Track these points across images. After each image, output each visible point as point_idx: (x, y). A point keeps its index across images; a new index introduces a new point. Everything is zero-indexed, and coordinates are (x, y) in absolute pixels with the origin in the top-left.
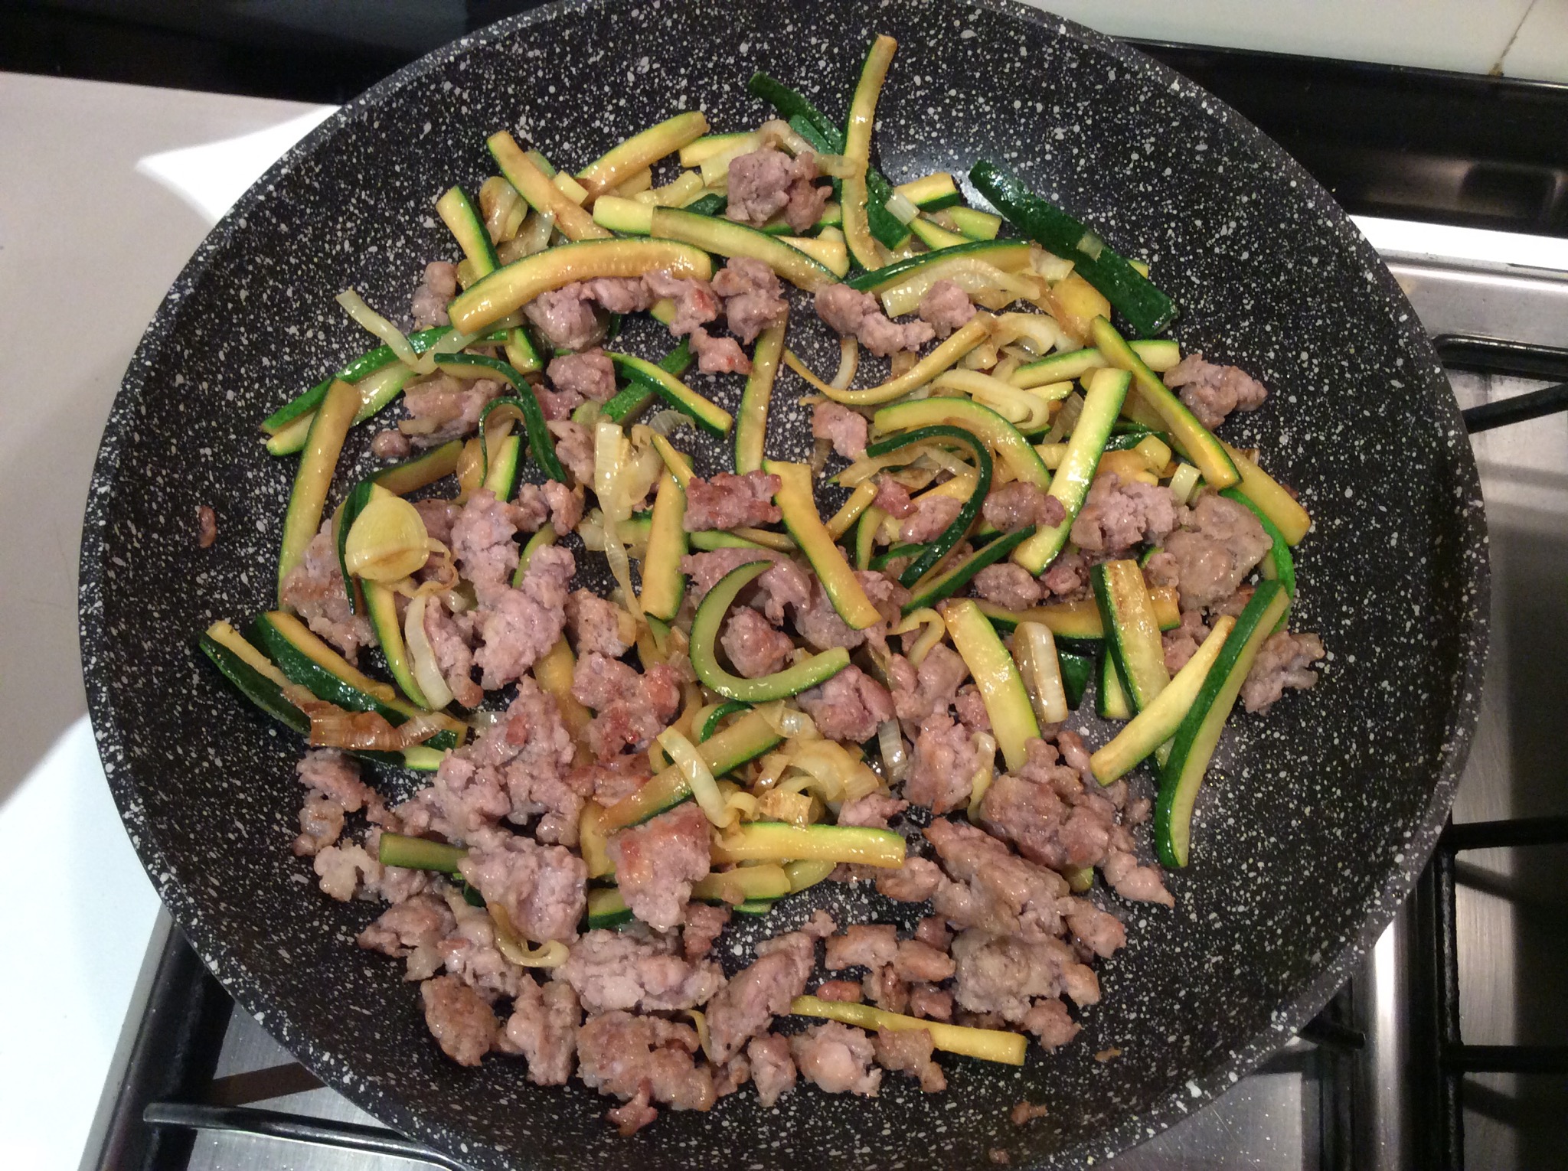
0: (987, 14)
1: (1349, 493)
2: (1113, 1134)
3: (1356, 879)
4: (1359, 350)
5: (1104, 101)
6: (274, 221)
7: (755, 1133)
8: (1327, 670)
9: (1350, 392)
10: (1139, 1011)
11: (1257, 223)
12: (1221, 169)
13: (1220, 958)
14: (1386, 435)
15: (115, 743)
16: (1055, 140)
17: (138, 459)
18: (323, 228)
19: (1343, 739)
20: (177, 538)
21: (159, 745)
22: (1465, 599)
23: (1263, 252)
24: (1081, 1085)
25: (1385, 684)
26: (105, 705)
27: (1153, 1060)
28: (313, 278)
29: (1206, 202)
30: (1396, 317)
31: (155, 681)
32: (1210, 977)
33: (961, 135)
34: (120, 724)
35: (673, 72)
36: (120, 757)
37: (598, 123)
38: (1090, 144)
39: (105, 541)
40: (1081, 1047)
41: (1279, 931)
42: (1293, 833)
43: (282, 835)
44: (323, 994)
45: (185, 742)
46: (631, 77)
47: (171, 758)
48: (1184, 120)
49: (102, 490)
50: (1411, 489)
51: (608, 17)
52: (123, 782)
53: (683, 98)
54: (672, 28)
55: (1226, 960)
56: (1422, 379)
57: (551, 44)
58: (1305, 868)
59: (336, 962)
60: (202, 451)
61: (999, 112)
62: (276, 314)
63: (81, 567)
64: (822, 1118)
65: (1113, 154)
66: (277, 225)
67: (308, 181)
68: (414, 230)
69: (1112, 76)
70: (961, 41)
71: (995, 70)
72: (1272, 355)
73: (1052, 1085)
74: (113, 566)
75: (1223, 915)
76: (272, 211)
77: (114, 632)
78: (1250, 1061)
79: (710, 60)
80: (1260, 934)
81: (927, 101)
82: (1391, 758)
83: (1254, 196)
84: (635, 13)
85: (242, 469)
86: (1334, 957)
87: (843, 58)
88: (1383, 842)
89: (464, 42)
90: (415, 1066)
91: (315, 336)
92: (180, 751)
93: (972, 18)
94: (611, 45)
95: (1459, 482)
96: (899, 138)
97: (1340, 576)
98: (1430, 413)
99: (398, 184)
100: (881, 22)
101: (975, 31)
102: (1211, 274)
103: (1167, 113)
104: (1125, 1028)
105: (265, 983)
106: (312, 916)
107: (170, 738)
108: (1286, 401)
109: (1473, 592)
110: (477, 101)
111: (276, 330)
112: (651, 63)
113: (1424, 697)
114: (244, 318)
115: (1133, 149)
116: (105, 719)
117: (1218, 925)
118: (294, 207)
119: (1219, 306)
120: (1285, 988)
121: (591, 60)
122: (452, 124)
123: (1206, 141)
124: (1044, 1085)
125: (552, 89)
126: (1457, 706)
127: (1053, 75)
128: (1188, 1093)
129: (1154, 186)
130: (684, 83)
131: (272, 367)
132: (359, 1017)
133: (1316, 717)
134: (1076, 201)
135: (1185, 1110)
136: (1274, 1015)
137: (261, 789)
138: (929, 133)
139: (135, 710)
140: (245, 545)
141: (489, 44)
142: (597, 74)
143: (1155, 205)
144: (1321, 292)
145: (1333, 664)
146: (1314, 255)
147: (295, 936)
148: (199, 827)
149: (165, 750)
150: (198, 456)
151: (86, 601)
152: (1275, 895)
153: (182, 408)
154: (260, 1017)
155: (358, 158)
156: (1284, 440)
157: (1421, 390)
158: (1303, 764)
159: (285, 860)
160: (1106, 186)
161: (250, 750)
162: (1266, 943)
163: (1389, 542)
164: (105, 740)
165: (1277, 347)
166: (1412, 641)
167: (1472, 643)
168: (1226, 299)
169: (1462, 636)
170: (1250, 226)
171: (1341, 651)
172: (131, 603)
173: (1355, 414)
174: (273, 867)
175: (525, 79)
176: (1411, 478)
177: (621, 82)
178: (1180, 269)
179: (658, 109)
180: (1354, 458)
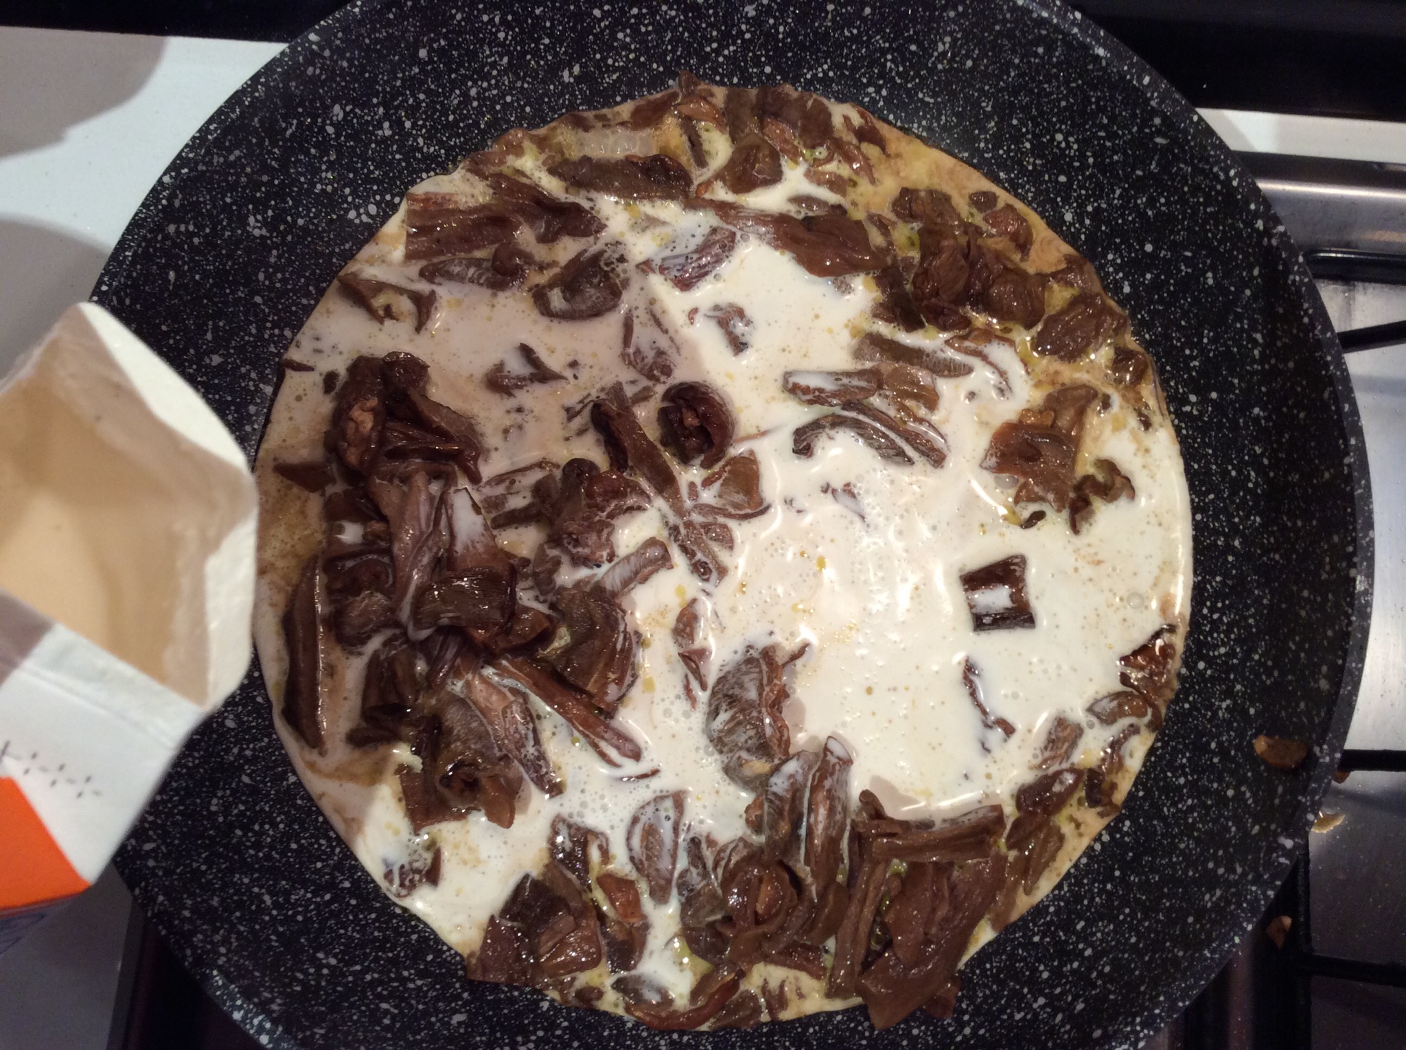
1: (1149, 248)
2: (1243, 910)
3: (1319, 599)
4: (1112, 119)
7: (944, 1028)
8: (1195, 412)
9: (1115, 158)
10: (1185, 775)
11: (971, 31)
13: (1228, 702)
14: (1166, 188)
15: (256, 1015)
16: (748, 19)
19: (1239, 472)
21: (284, 986)
22: (1306, 320)
23: (986, 56)
24: (1180, 863)
25: (1256, 410)
26: (225, 986)
27: (1227, 819)
29: (914, 27)
30: (1140, 80)
31: (242, 929)
32: (1229, 723)
33: (657, 46)
35: (366, 105)
36: (268, 1025)
37: (319, 186)
38: (783, 9)
40: (1154, 826)
41: (1270, 663)
42: (1233, 566)
43: (419, 988)
45: (298, 964)
46: (330, 130)
47: (298, 988)
50: (1210, 230)
51: (287, 87)
53: (386, 125)
54: (350, 68)
55: (1235, 702)
56: (1185, 132)
57: (246, 138)
58: (1261, 597)
61: (685, 13)
64: (986, 986)
65: (809, 12)
68: (206, 374)
72: (1028, 145)
73: (1153, 870)
75: (1210, 662)
77: (187, 913)
79: (397, 78)
80: (1252, 669)
81: (613, 29)
82: (1295, 478)
83: (960, 9)
84: (310, 70)
87: (519, 22)
88: (1327, 559)
92: (300, 976)
94: (300, 110)
95: (1256, 215)
96: (601, 73)
97: (1170, 324)
98: (1205, 158)
99: (171, 342)
102: (941, 91)
104: (1182, 794)
107: (286, 971)
108: (1057, 182)
109: (1311, 311)
110: (202, 228)
112: (343, 108)
113: (1302, 415)
116: (234, 1000)
117: (1209, 672)
119: (961, 116)
121: (289, 132)
122: (192, 259)
124: (1147, 877)
125: (265, 178)
126: (1340, 419)
128: (1283, 847)
129: (858, 28)
130: (381, 110)
134: (789, 67)
135: (1287, 862)
136: (1317, 750)
137: (377, 959)
138: (627, 56)
139: (247, 971)
141: (191, 170)
142: (300, 142)
143: (866, 44)
144: (1056, 76)
145: (1198, 404)
146: (1037, 46)
148: (360, 1035)
149: (290, 985)
152: (1247, 629)
156: (1068, 217)
157: (1188, 142)
158: (1212, 501)
159: (437, 1011)
160: (813, 43)
161: (346, 930)
162: (1264, 677)
163: (1205, 283)
164: (244, 1018)
165: (1030, 136)
166: (1267, 367)
167: (1329, 358)
168: (964, 108)
169: (1317, 354)
170: (965, 36)
171: (1202, 392)
172: (180, 874)
173: (1127, 177)
174: (433, 1024)
175: (237, 182)
176: (1206, 222)
177: (324, 137)
178: (911, 94)
179: (367, 146)
180: (1142, 215)
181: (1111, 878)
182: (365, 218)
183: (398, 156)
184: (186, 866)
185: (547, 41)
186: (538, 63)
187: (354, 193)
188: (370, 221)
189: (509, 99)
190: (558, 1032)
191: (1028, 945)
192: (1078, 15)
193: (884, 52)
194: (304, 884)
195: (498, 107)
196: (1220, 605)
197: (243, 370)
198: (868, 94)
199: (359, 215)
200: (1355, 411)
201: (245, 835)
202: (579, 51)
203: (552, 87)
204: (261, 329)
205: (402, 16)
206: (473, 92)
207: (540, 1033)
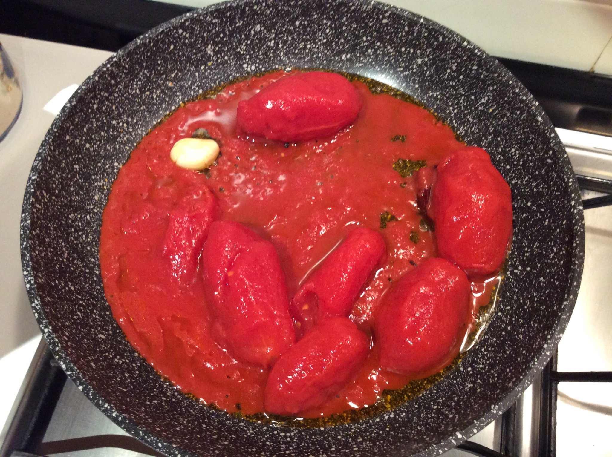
0: (393, 14)
1: (529, 204)
2: (425, 452)
3: (528, 354)
4: (535, 148)
5: (437, 48)
6: (109, 79)
7: (280, 447)
8: (518, 273)
9: (531, 164)
10: (438, 405)
11: (496, 98)
12: (482, 76)
13: (472, 385)
14: (545, 181)
15: (31, 276)
16: (417, 64)
17: (49, 167)
18: (128, 83)
19: (524, 301)
20: (62, 199)
21: (49, 279)
22: (575, 245)
23: (498, 109)
24: (413, 433)
25: (542, 279)
26: (28, 261)
27: (443, 424)
28: (123, 103)
29: (476, 89)
30: (550, 134)
31: (49, 254)
32: (467, 392)
33: (381, 61)
34: (33, 268)
35: (269, 31)
36: (32, 282)
37: (239, 50)
38: (431, 65)
39: (33, 197)
40: (414, 419)
41: (496, 375)
42: (503, 337)
43: (96, 318)
44: (107, 382)
45: (60, 279)
46: (253, 32)
48: (468, 57)
49: (34, 178)
50: (554, 202)
51: (244, 8)
52: (33, 292)
53: (273, 42)
54: (270, 14)
55: (474, 386)
56: (559, 159)
57: (222, 18)
58: (507, 350)
59: (114, 369)
60: (75, 166)
61: (396, 52)
62: (108, 115)
63: (23, 207)
64: (308, 443)
65: (440, 70)
66: (110, 81)
67: (123, 64)
69: (441, 39)
70: (382, 24)
71: (395, 35)
72: (500, 150)
73: (402, 433)
74: (36, 208)
75: (473, 369)
76: (109, 75)
77: (34, 233)
78: (482, 425)
79: (284, 27)
80: (488, 376)
81: (368, 47)
82: (543, 307)
83: (495, 87)
85: (90, 175)
86: (517, 385)
87: (336, 29)
88: (539, 340)
89: (188, 14)
90: (143, 412)
91: (123, 125)
92: (57, 282)
93: (387, 15)
94: (246, 19)
95: (573, 199)
96: (356, 61)
97: (525, 236)
98: (563, 171)
99: (159, 68)
100: (351, 15)
101: (388, 19)
102: (477, 118)
103: (462, 54)
104: (432, 411)
105: (84, 375)
106: (106, 351)
107: (54, 276)
108: (505, 168)
109: (578, 242)
110: (191, 37)
111: (107, 121)
112: (261, 27)
113: (557, 283)
114: (95, 116)
115: (448, 68)
116: (28, 267)
117: (471, 372)
118: (117, 74)
119: (480, 130)
120: (497, 396)
121: (237, 25)
122: (182, 46)
123: (477, 65)
124: (398, 434)
125: (222, 35)
126: (570, 287)
127: (418, 38)
128: (457, 437)
129: (456, 83)
130: (273, 36)
131: (104, 136)
132: (121, 392)
133: (514, 292)
135: (455, 443)
136: (493, 406)
137: (89, 300)
138: (369, 60)
139: (40, 264)
140: (89, 205)
141: (197, 16)
142: (240, 31)
143: (456, 90)
144: (520, 125)
145: (521, 271)
146: (518, 110)
147: (98, 358)
149: (51, 281)
150: (74, 168)
151: (24, 220)
152: (495, 361)
153: (68, 149)
154: (81, 388)
155: (144, 57)
157: (559, 163)
158: (508, 310)
159: (96, 328)
160: (437, 82)
161: (85, 284)
162: (491, 380)
163: (545, 223)
164: (27, 275)
165: (502, 146)
166: (553, 262)
167: (577, 262)
168: (483, 128)
169: (573, 259)
170: (493, 99)
171: (524, 266)
172: (42, 223)
173: (532, 173)
174: (91, 331)
175: (211, 31)
176: (554, 198)
177: (249, 34)
178: (465, 115)
179: (263, 45)
180: (532, 190)
181: (384, 430)
182: (249, 69)
183: (271, 55)
184: (46, 222)
185: (342, 41)
186: (336, 48)
187: (250, 59)
188: (250, 71)
189: (320, 55)
190: (134, 365)
191: (335, 438)
192: (537, 103)
193: (461, 95)
194: (82, 261)
195: (315, 56)
196: (490, 349)
197: (178, 94)
198: (449, 109)
199: (247, 67)
200: (578, 286)
201: (74, 232)
202: (352, 50)
203: (337, 58)
204: (192, 84)
205: (295, 6)
206: (309, 46)
207: (127, 361)
